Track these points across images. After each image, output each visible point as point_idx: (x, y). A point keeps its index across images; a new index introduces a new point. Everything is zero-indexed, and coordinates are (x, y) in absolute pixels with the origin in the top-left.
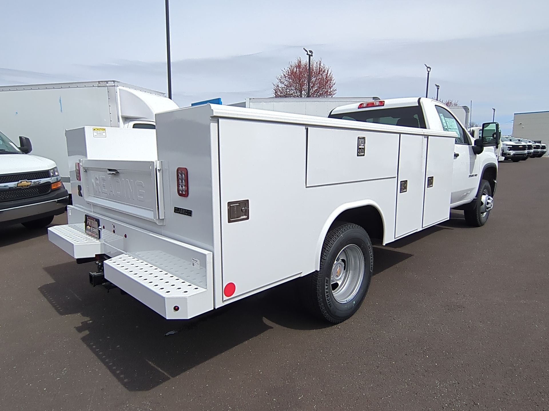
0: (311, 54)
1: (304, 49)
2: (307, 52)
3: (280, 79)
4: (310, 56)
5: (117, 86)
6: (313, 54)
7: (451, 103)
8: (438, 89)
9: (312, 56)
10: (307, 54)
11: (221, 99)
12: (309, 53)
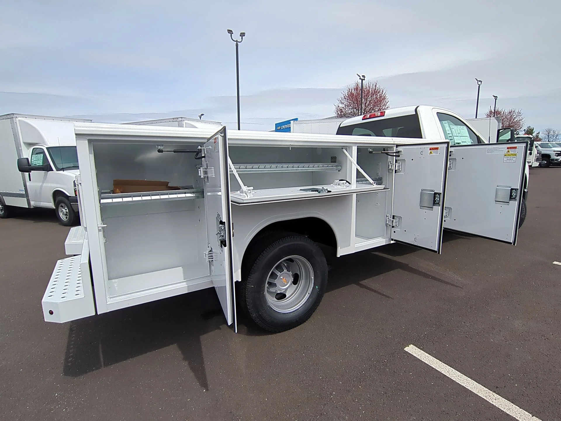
0: (363, 78)
1: (357, 74)
2: (360, 77)
3: (340, 101)
4: (362, 80)
5: (184, 121)
6: (365, 78)
7: (514, 111)
8: (496, 99)
9: (364, 80)
10: (360, 79)
11: (298, 118)
12: (362, 78)
